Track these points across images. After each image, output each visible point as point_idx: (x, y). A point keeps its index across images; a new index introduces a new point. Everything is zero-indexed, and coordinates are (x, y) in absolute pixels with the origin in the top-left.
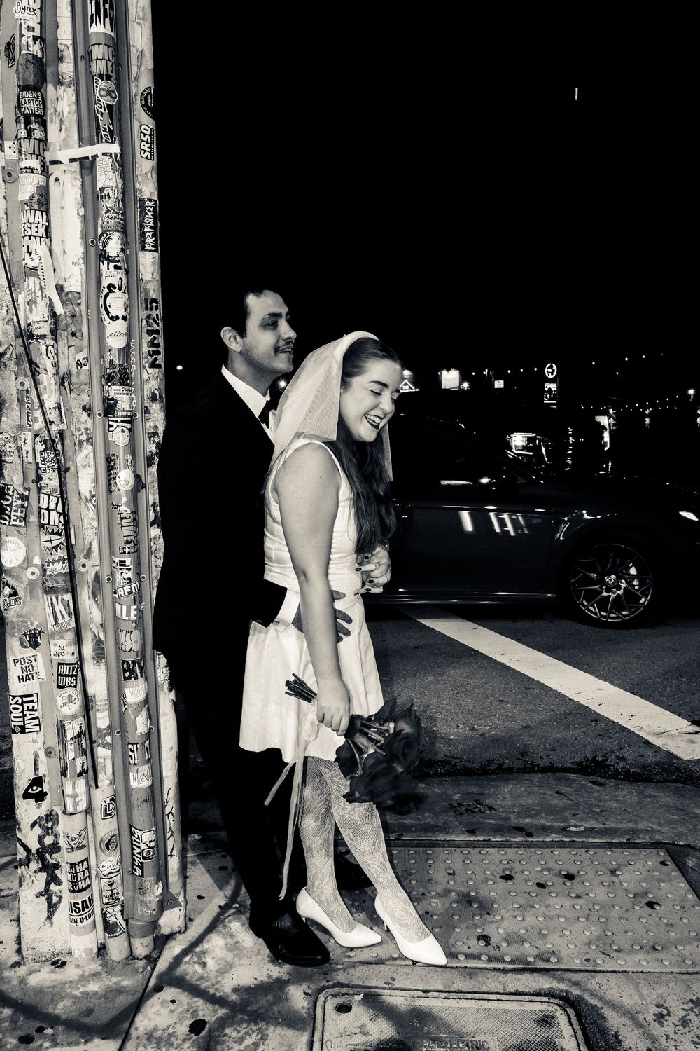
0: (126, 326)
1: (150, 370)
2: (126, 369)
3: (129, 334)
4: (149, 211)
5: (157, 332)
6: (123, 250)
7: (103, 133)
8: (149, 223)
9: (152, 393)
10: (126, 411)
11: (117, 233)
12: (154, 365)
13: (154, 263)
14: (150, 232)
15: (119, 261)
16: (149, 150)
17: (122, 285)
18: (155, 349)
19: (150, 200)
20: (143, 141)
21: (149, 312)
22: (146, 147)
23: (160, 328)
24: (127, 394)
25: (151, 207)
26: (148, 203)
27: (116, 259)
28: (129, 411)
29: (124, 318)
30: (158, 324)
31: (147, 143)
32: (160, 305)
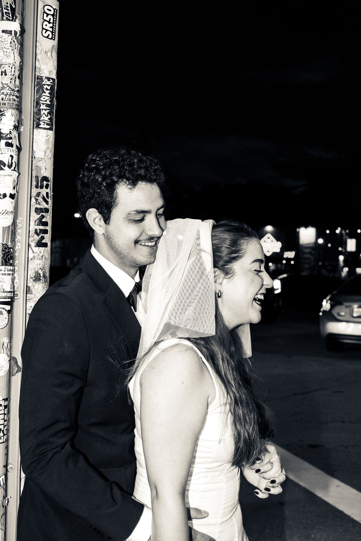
0: (14, 204)
1: (36, 249)
2: (10, 248)
3: (16, 212)
4: (47, 89)
5: (47, 210)
6: (16, 128)
7: (5, 11)
8: (46, 101)
9: (36, 272)
10: (7, 292)
11: (11, 110)
12: (40, 244)
13: (47, 141)
14: (46, 110)
15: (11, 138)
16: (51, 30)
17: (12, 163)
18: (42, 227)
19: (49, 79)
20: (45, 20)
21: (39, 190)
22: (48, 26)
23: (50, 206)
24: (9, 274)
25: (48, 85)
26: (45, 82)
27: (8, 136)
28: (10, 292)
29: (12, 196)
30: (47, 202)
31: (49, 22)
32: (51, 184)
